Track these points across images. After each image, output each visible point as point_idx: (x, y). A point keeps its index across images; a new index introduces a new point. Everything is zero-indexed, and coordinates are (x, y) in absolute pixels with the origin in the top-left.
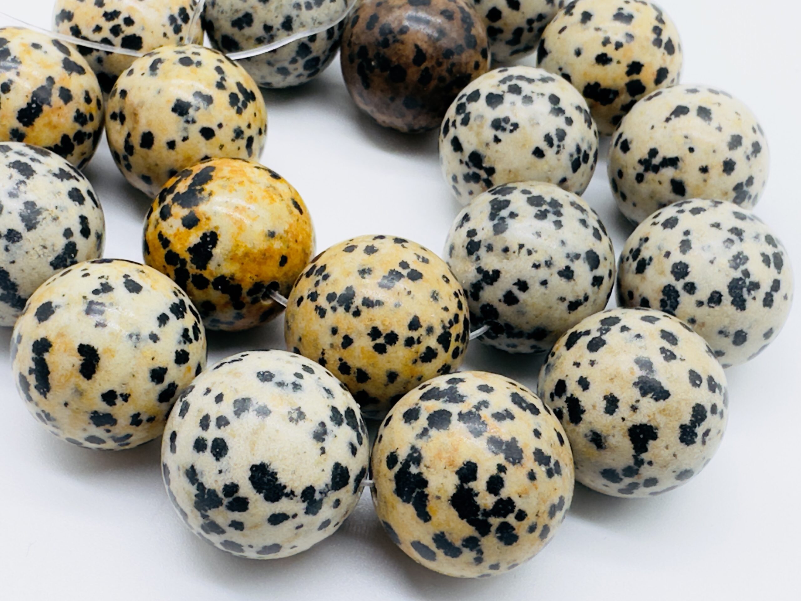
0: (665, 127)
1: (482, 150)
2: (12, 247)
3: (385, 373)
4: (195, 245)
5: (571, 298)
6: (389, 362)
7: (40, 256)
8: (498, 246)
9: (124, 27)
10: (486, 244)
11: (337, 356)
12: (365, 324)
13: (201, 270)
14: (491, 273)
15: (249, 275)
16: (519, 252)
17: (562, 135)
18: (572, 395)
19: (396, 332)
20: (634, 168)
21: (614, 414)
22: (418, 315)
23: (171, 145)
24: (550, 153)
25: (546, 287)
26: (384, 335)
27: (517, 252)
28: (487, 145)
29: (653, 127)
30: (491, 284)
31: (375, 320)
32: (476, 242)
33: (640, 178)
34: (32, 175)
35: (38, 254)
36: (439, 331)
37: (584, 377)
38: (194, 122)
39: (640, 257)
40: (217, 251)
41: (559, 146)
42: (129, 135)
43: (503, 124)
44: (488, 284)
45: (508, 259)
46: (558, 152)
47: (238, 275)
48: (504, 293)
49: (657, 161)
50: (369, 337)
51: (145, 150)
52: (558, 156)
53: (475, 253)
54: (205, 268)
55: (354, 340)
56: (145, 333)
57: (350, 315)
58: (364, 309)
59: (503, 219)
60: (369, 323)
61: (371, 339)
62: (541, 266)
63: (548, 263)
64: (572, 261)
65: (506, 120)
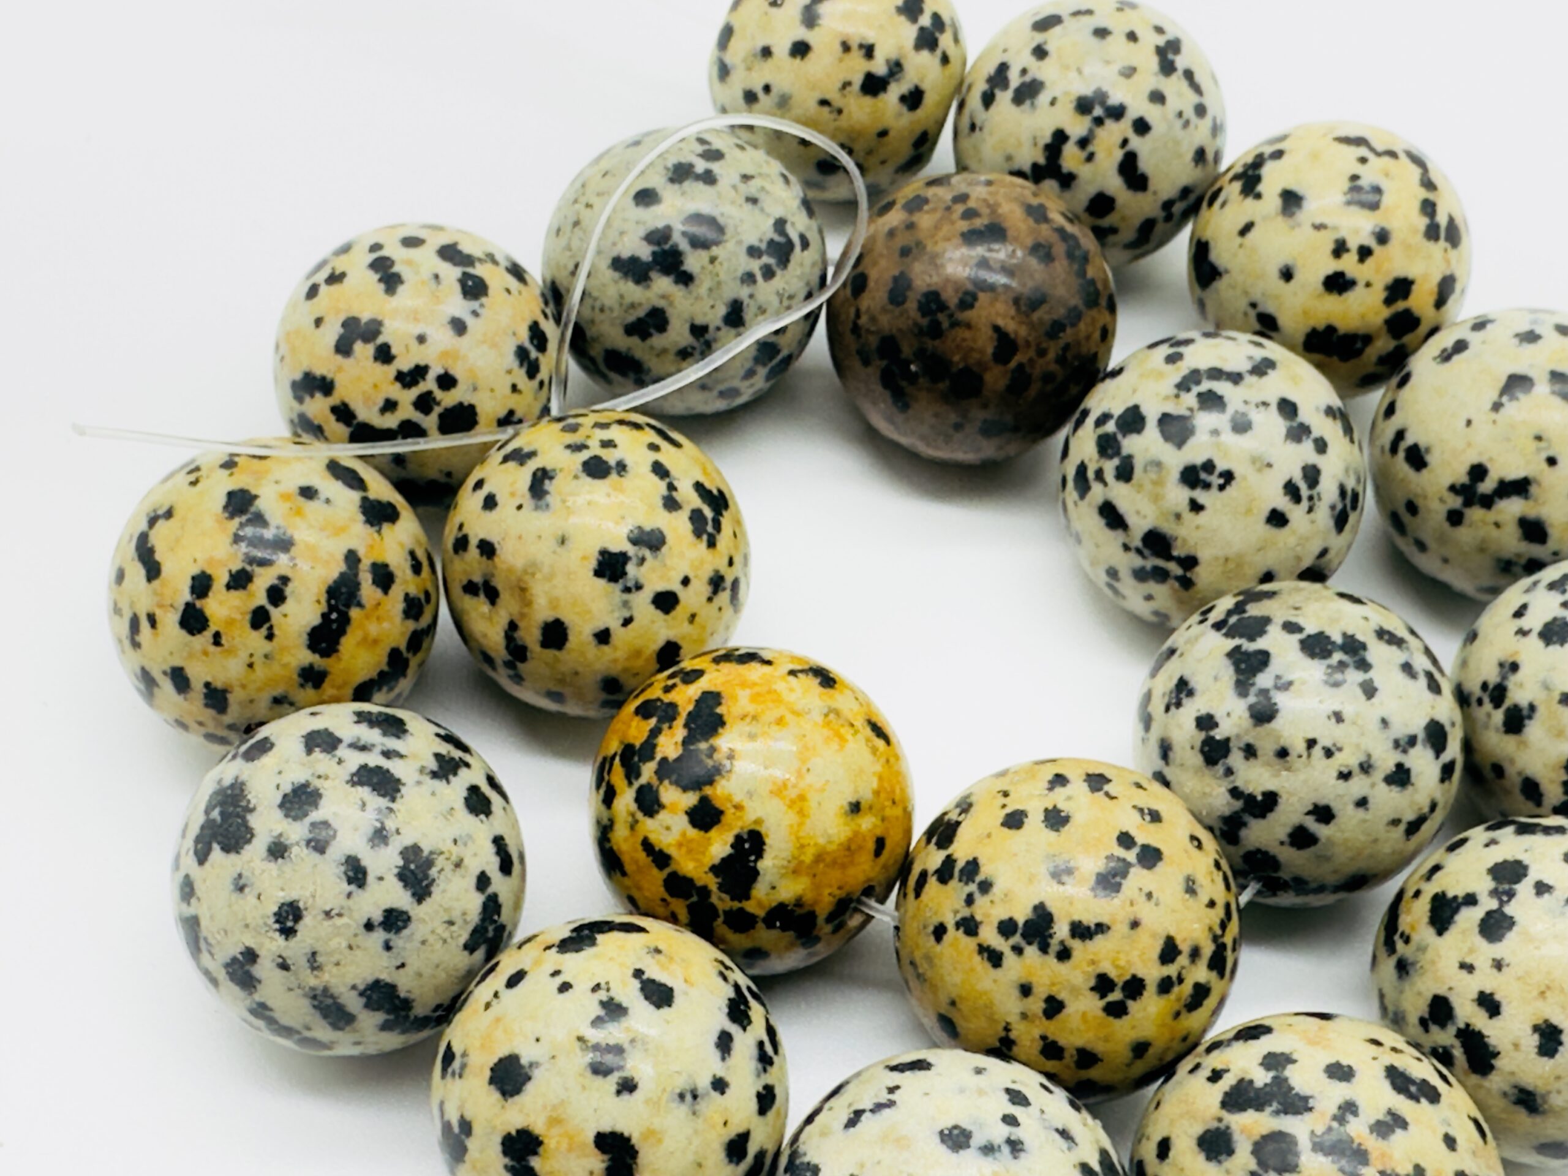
0: (1494, 422)
1: (1168, 527)
2: (398, 941)
3: (1128, 1047)
4: (723, 860)
5: (1409, 816)
6: (1133, 1027)
7: (445, 941)
8: (1267, 748)
9: (439, 394)
10: (1242, 745)
11: (1036, 1032)
12: (1083, 972)
13: (740, 901)
14: (1259, 798)
15: (827, 891)
16: (1309, 756)
17: (1312, 475)
18: (1468, 1025)
19: (1140, 975)
20: (1442, 500)
21: (1558, 1056)
22: (1172, 933)
23: (603, 637)
24: (1296, 513)
25: (1367, 809)
26: (1120, 984)
27: (1305, 754)
28: (1178, 516)
29: (1469, 423)
30: (1263, 816)
31: (1099, 961)
32: (1219, 741)
33: (1455, 518)
34: (398, 791)
35: (441, 938)
36: (1208, 949)
37: (1488, 991)
38: (639, 587)
39: (1508, 703)
40: (767, 864)
41: (1311, 498)
42: (513, 626)
43: (1203, 476)
44: (1256, 816)
45: (1288, 769)
46: (1310, 510)
47: (809, 897)
48: (1288, 830)
49: (1487, 486)
50: (1093, 993)
51: (550, 653)
52: (1312, 515)
53: (1221, 762)
54: (747, 897)
55: (1067, 1002)
56: (704, 1083)
57: (1051, 960)
58: (1076, 945)
59: (1264, 692)
60: (1090, 969)
61: (1097, 996)
62: (1354, 773)
63: (1365, 766)
64: (1405, 751)
65: (1209, 466)
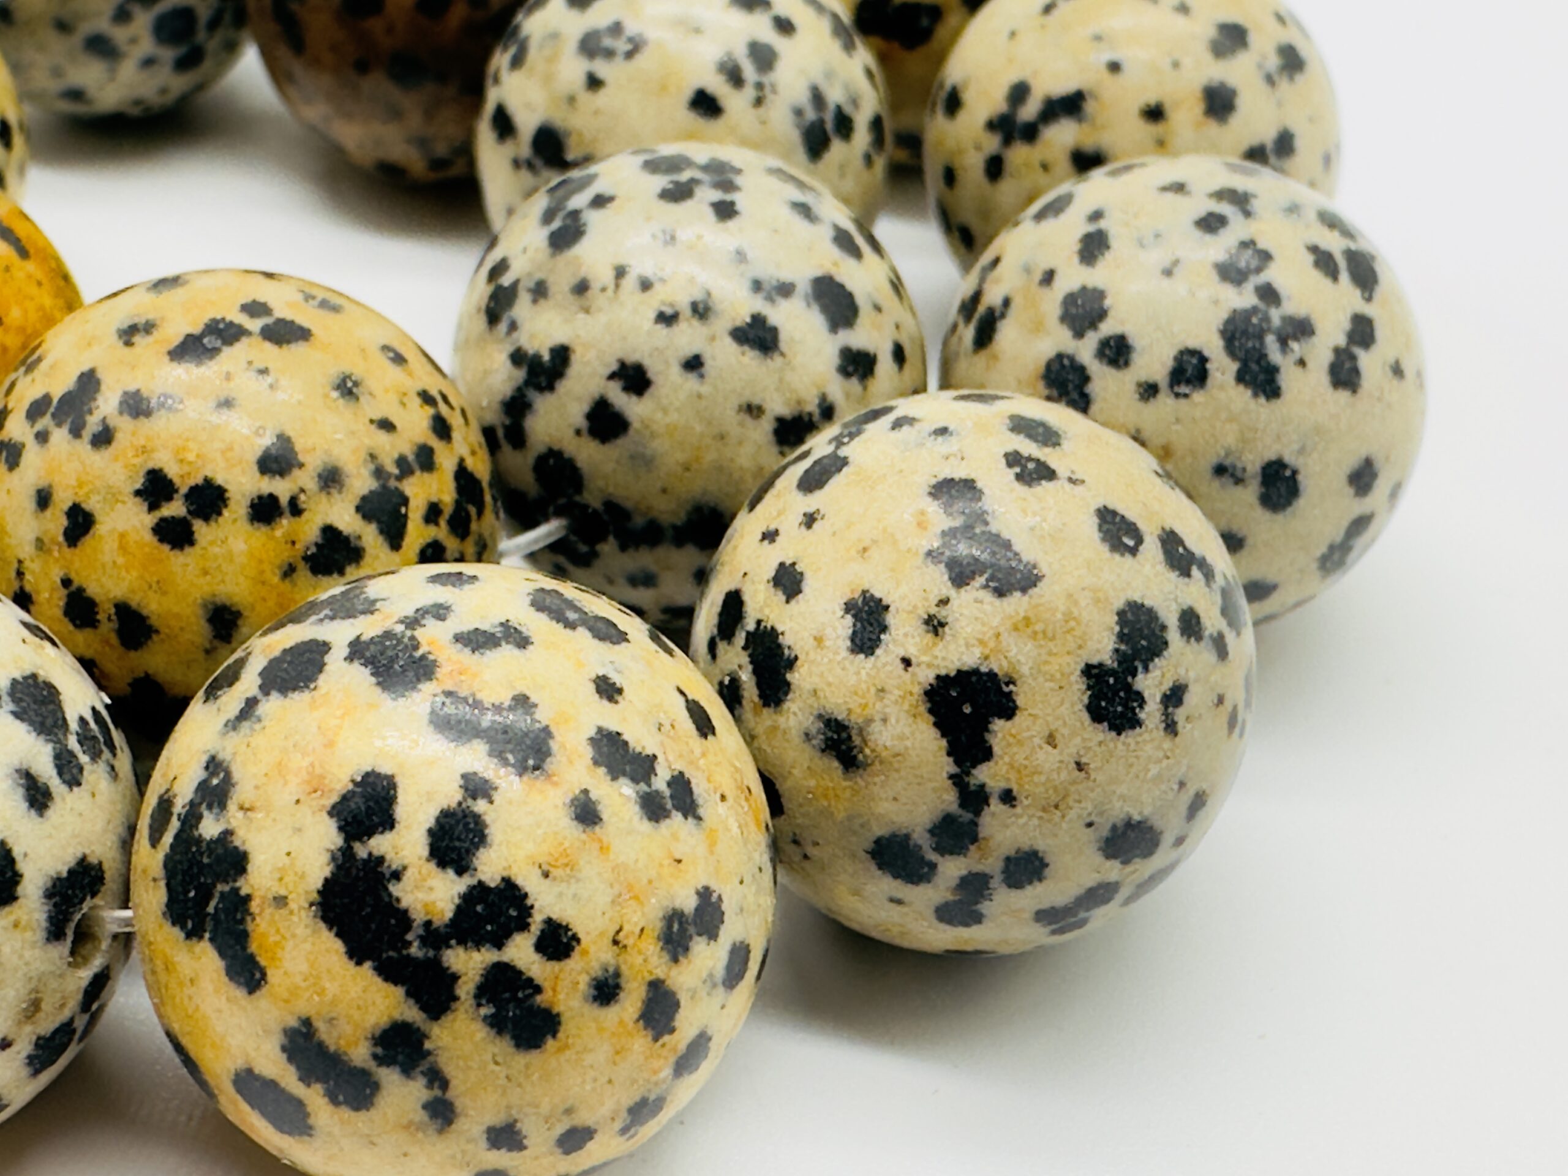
0: (1043, 27)
3: (200, 612)
5: (778, 406)
6: (205, 572)
8: (561, 284)
10: (532, 285)
11: (56, 575)
12: (126, 466)
14: (546, 357)
16: (617, 286)
17: (763, 57)
18: (759, 622)
19: (220, 480)
20: (978, 148)
21: (879, 652)
22: (290, 432)
24: (735, 102)
25: (701, 377)
26: (184, 490)
27: (611, 286)
28: (572, 100)
29: (1013, 34)
30: (550, 387)
31: (152, 451)
32: (506, 288)
33: (995, 168)
36: (362, 483)
37: (788, 562)
39: (981, 309)
41: (759, 86)
43: (607, 42)
44: (541, 389)
45: (587, 311)
46: (759, 102)
48: (585, 407)
49: (1029, 111)
50: (138, 500)
52: (761, 111)
53: (505, 318)
55: (98, 515)
57: (83, 446)
58: (124, 426)
59: (575, 214)
60: (137, 461)
61: (145, 507)
62: (681, 317)
63: (701, 306)
64: (770, 299)
65: (616, 29)
